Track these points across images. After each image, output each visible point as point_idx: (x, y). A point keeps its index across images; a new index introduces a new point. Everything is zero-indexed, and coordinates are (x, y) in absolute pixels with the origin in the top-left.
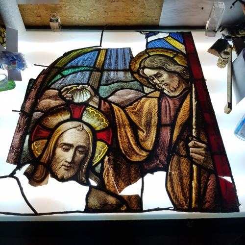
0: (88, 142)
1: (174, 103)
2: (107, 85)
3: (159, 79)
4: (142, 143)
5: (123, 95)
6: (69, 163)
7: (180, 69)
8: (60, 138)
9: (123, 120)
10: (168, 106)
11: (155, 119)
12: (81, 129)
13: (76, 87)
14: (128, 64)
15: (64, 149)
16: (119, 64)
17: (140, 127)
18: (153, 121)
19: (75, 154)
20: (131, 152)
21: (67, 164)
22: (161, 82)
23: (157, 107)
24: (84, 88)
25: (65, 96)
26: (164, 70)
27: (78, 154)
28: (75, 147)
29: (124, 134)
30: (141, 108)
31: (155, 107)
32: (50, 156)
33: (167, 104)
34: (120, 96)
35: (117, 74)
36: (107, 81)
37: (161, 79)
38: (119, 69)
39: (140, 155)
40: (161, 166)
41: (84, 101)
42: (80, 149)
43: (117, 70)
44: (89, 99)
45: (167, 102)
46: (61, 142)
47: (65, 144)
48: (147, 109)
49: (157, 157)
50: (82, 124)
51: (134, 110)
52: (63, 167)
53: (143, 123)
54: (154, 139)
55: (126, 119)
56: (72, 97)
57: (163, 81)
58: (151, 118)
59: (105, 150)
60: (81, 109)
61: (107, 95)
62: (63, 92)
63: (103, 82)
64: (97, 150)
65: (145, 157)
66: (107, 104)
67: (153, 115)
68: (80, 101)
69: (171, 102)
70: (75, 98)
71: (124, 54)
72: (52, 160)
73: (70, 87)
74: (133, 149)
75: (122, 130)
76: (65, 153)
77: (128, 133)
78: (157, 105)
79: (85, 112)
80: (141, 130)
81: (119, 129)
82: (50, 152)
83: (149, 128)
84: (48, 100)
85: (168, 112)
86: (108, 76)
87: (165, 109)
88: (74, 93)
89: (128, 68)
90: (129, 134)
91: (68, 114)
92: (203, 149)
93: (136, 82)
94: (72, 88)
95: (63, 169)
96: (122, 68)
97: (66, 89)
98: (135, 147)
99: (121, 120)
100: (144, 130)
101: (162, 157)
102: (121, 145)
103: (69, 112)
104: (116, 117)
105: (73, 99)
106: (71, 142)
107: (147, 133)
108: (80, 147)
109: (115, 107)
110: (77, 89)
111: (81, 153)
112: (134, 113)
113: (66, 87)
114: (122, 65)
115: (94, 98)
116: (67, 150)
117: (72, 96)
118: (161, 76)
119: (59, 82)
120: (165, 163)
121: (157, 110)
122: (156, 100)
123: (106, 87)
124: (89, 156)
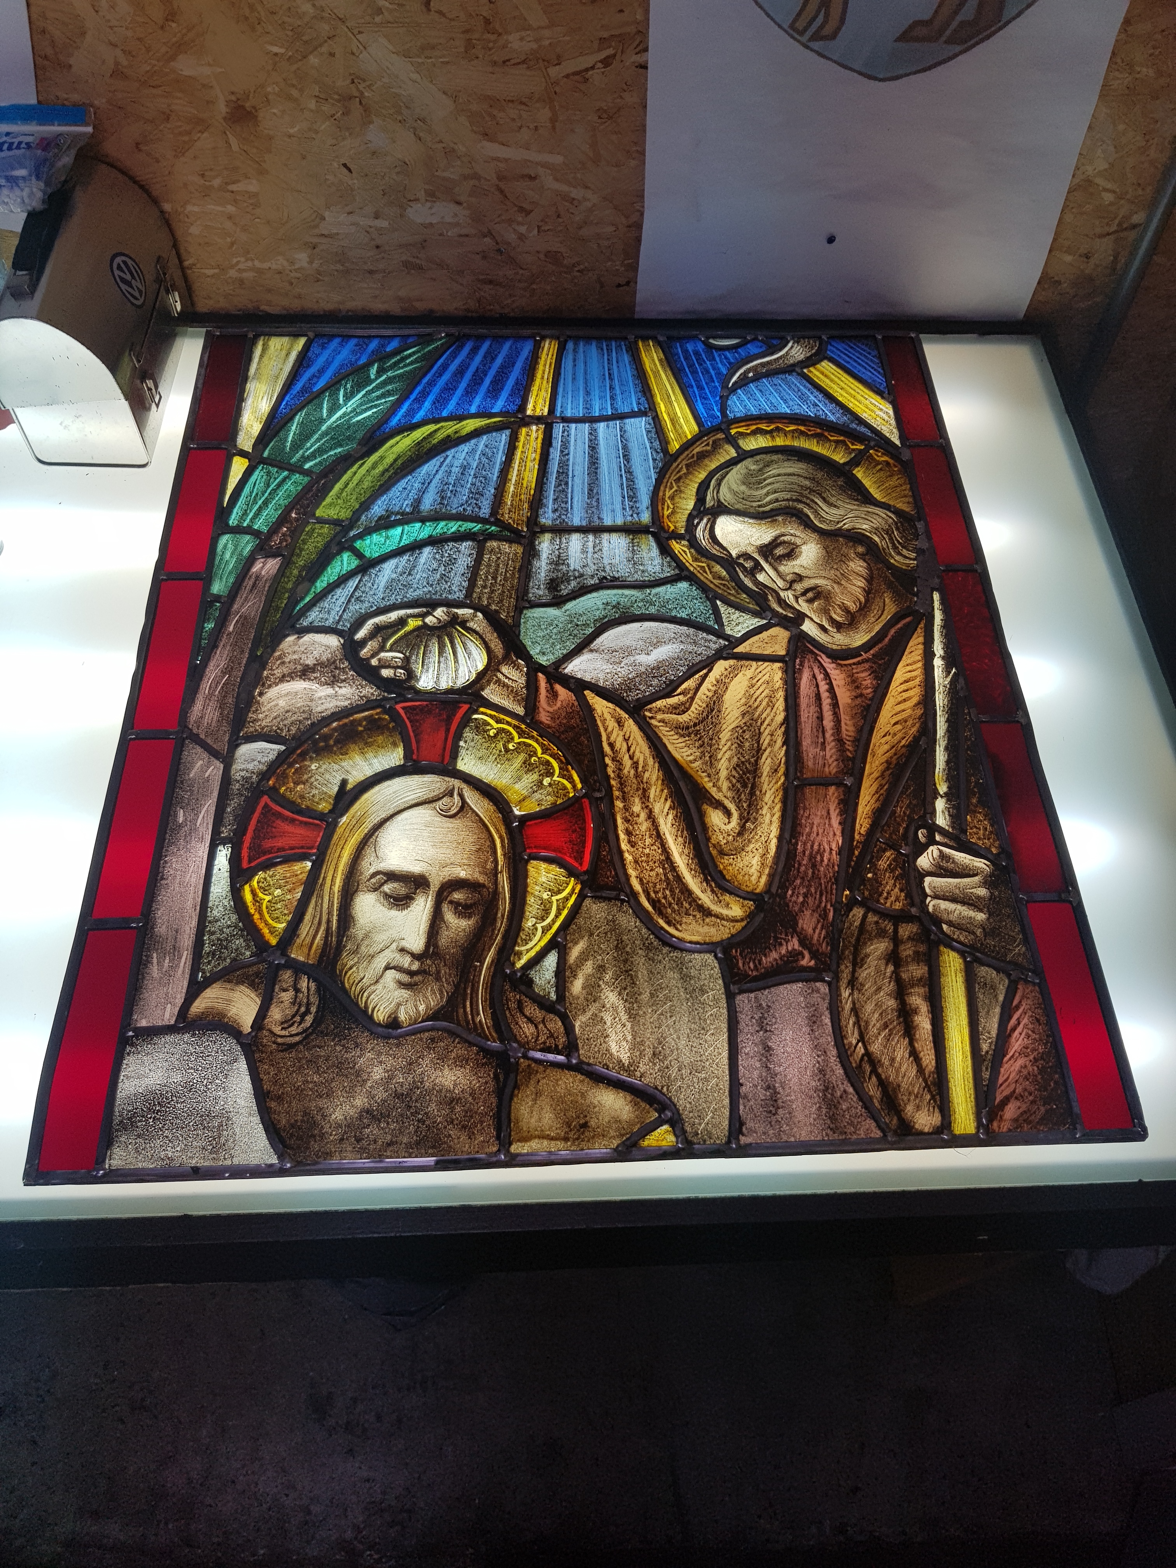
0: (490, 866)
1: (853, 682)
2: (558, 602)
3: (782, 568)
4: (724, 863)
5: (629, 652)
6: (415, 956)
7: (877, 522)
8: (369, 851)
9: (635, 765)
10: (825, 695)
11: (773, 755)
12: (454, 810)
13: (423, 616)
14: (645, 500)
15: (387, 896)
16: (605, 498)
17: (713, 791)
18: (766, 765)
19: (436, 918)
20: (681, 905)
21: (406, 961)
22: (792, 582)
23: (780, 704)
24: (454, 621)
25: (374, 662)
26: (807, 524)
27: (449, 916)
28: (435, 886)
29: (644, 826)
30: (714, 707)
31: (771, 705)
32: (328, 929)
33: (823, 687)
34: (618, 654)
35: (598, 549)
36: (553, 584)
37: (789, 568)
38: (608, 522)
39: (717, 916)
40: (806, 961)
41: (461, 682)
42: (457, 896)
43: (596, 530)
44: (481, 675)
45: (820, 677)
46: (370, 866)
47: (391, 876)
48: (736, 713)
49: (790, 924)
50: (457, 783)
51: (684, 718)
52: (391, 974)
53: (723, 774)
54: (774, 843)
55: (651, 761)
56: (406, 665)
57: (799, 578)
58: (758, 751)
59: (567, 899)
60: (449, 721)
61: (560, 652)
62: (363, 643)
63: (538, 589)
64: (530, 900)
65: (739, 926)
66: (563, 693)
67: (765, 740)
68: (444, 685)
69: (838, 677)
70: (417, 668)
71: (625, 448)
72: (339, 948)
73: (394, 616)
74: (686, 891)
75: (637, 808)
76: (394, 913)
77: (661, 821)
78: (781, 694)
79: (468, 734)
80: (718, 805)
81: (619, 804)
82: (330, 913)
83: (752, 793)
84: (299, 685)
85: (828, 723)
86: (558, 561)
87: (813, 709)
88: (414, 647)
89: (646, 517)
90: (667, 826)
91: (395, 745)
92: (976, 879)
93: (683, 585)
94: (402, 622)
95: (392, 985)
96: (619, 521)
97: (378, 629)
98: (693, 882)
99: (627, 762)
100: (732, 807)
101: (808, 922)
102: (632, 872)
103: (398, 738)
104: (607, 749)
105: (411, 675)
106: (416, 868)
107: (741, 817)
108: (453, 885)
109: (601, 706)
110: (425, 625)
111: (462, 910)
112: (683, 730)
113: (377, 620)
114: (618, 507)
115: (505, 669)
116: (401, 902)
117: (407, 660)
118: (792, 553)
119: (341, 594)
120: (825, 948)
121: (780, 717)
122: (774, 673)
123: (552, 612)
124: (501, 925)
